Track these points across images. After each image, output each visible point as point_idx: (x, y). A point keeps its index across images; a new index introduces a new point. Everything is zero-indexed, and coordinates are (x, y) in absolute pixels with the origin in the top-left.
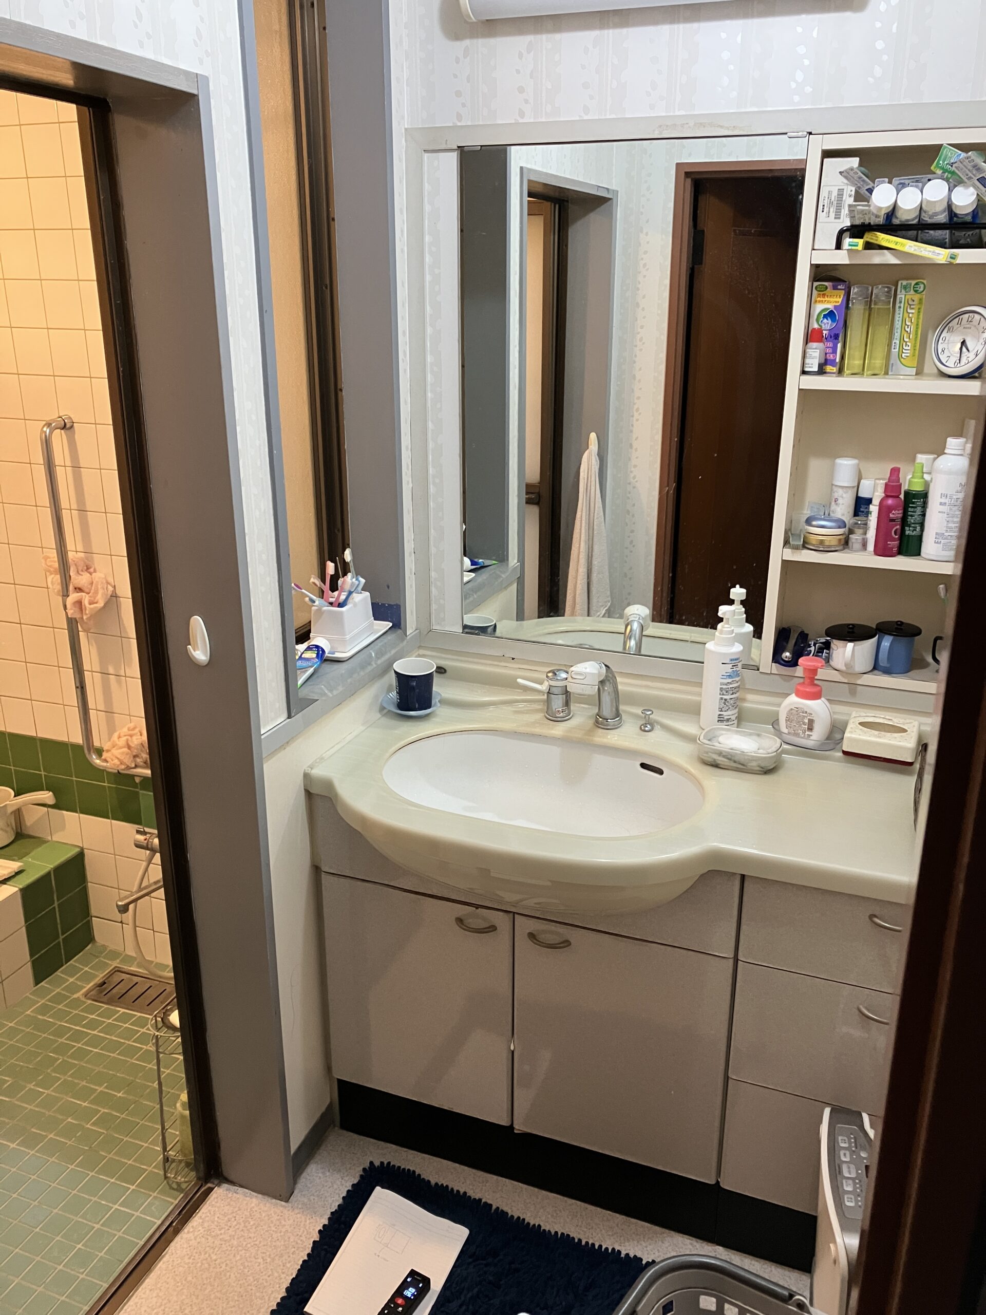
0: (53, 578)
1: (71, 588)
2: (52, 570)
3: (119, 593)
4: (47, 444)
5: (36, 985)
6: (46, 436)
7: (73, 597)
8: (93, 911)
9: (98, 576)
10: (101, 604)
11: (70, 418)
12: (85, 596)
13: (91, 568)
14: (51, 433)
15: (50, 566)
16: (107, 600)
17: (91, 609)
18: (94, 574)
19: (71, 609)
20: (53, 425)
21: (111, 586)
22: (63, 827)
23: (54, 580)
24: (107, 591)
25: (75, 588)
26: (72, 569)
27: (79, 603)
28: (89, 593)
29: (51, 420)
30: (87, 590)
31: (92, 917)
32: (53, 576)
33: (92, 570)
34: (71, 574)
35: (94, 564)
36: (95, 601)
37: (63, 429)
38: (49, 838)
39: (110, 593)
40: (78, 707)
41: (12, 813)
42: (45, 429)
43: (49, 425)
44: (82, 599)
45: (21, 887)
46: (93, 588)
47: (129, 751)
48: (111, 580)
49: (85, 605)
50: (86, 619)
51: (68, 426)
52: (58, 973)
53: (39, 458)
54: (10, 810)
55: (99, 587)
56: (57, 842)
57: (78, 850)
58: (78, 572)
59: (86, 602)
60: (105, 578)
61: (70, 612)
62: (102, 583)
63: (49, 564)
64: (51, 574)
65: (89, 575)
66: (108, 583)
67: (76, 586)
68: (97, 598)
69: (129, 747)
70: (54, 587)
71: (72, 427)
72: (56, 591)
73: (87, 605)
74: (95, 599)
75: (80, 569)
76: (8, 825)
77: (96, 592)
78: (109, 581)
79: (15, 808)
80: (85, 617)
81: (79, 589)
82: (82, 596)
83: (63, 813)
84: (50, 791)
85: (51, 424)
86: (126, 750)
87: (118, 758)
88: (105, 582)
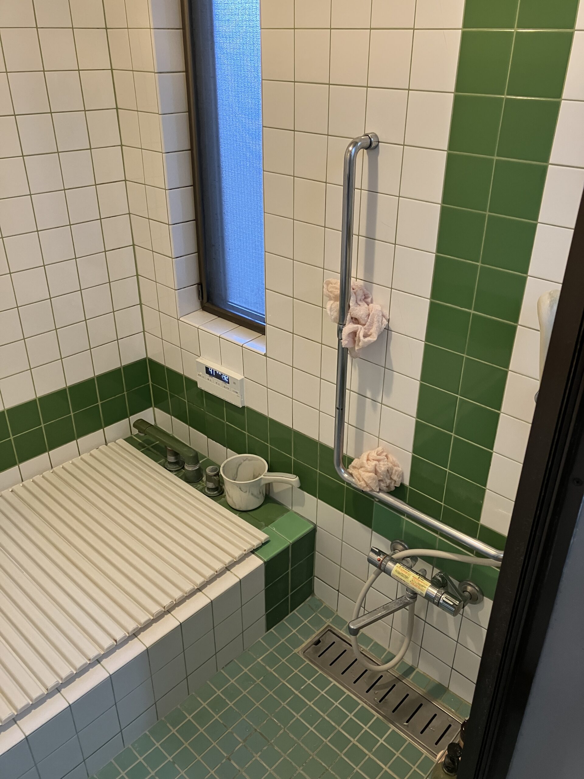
0: (332, 305)
1: (348, 317)
2: (331, 295)
3: (392, 327)
4: (350, 165)
5: (267, 631)
6: (351, 155)
7: (349, 327)
8: (317, 572)
9: (375, 307)
10: (373, 338)
11: (376, 136)
12: (361, 329)
13: (368, 297)
14: (356, 152)
15: (331, 292)
16: (380, 333)
17: (364, 342)
18: (371, 305)
19: (345, 340)
20: (359, 144)
21: (386, 319)
22: (302, 504)
23: (333, 306)
24: (382, 324)
25: (352, 318)
26: (352, 298)
27: (354, 334)
28: (364, 325)
29: (357, 138)
30: (363, 322)
31: (314, 576)
32: (332, 302)
33: (369, 300)
34: (351, 304)
35: (371, 294)
36: (369, 333)
37: (367, 149)
38: (291, 508)
39: (384, 326)
40: (335, 418)
41: (263, 485)
42: (350, 148)
43: (354, 144)
44: (357, 331)
45: (266, 560)
46: (369, 320)
47: (376, 476)
48: (386, 312)
49: (359, 337)
50: (357, 350)
51: (374, 145)
52: (284, 621)
53: (340, 178)
54: (263, 482)
55: (375, 320)
56: (296, 513)
57: (312, 526)
58: (357, 302)
59: (361, 334)
60: (382, 311)
61: (344, 343)
62: (378, 315)
63: (330, 290)
64: (330, 299)
65: (366, 306)
66: (383, 316)
67: (353, 316)
68: (371, 331)
69: (376, 472)
70: (332, 314)
71: (377, 146)
72: (333, 317)
73: (362, 338)
74: (369, 331)
75: (359, 298)
76: (260, 493)
77: (371, 325)
78: (385, 314)
79: (267, 482)
80: (356, 348)
81: (355, 320)
82: (358, 327)
83: (304, 493)
84: (297, 475)
85: (357, 143)
86: (372, 474)
87: (365, 481)
88: (381, 315)
